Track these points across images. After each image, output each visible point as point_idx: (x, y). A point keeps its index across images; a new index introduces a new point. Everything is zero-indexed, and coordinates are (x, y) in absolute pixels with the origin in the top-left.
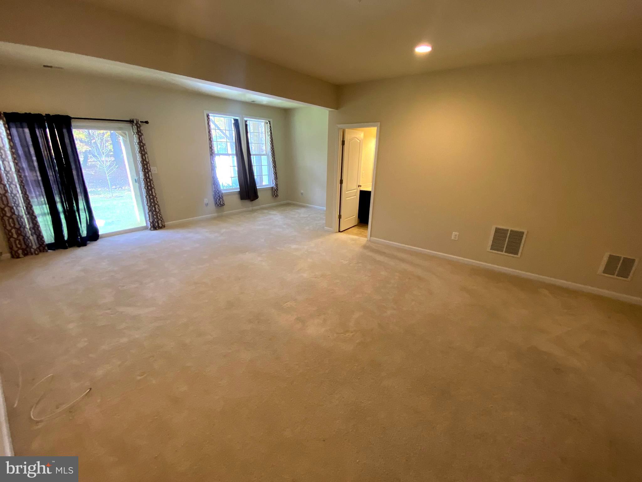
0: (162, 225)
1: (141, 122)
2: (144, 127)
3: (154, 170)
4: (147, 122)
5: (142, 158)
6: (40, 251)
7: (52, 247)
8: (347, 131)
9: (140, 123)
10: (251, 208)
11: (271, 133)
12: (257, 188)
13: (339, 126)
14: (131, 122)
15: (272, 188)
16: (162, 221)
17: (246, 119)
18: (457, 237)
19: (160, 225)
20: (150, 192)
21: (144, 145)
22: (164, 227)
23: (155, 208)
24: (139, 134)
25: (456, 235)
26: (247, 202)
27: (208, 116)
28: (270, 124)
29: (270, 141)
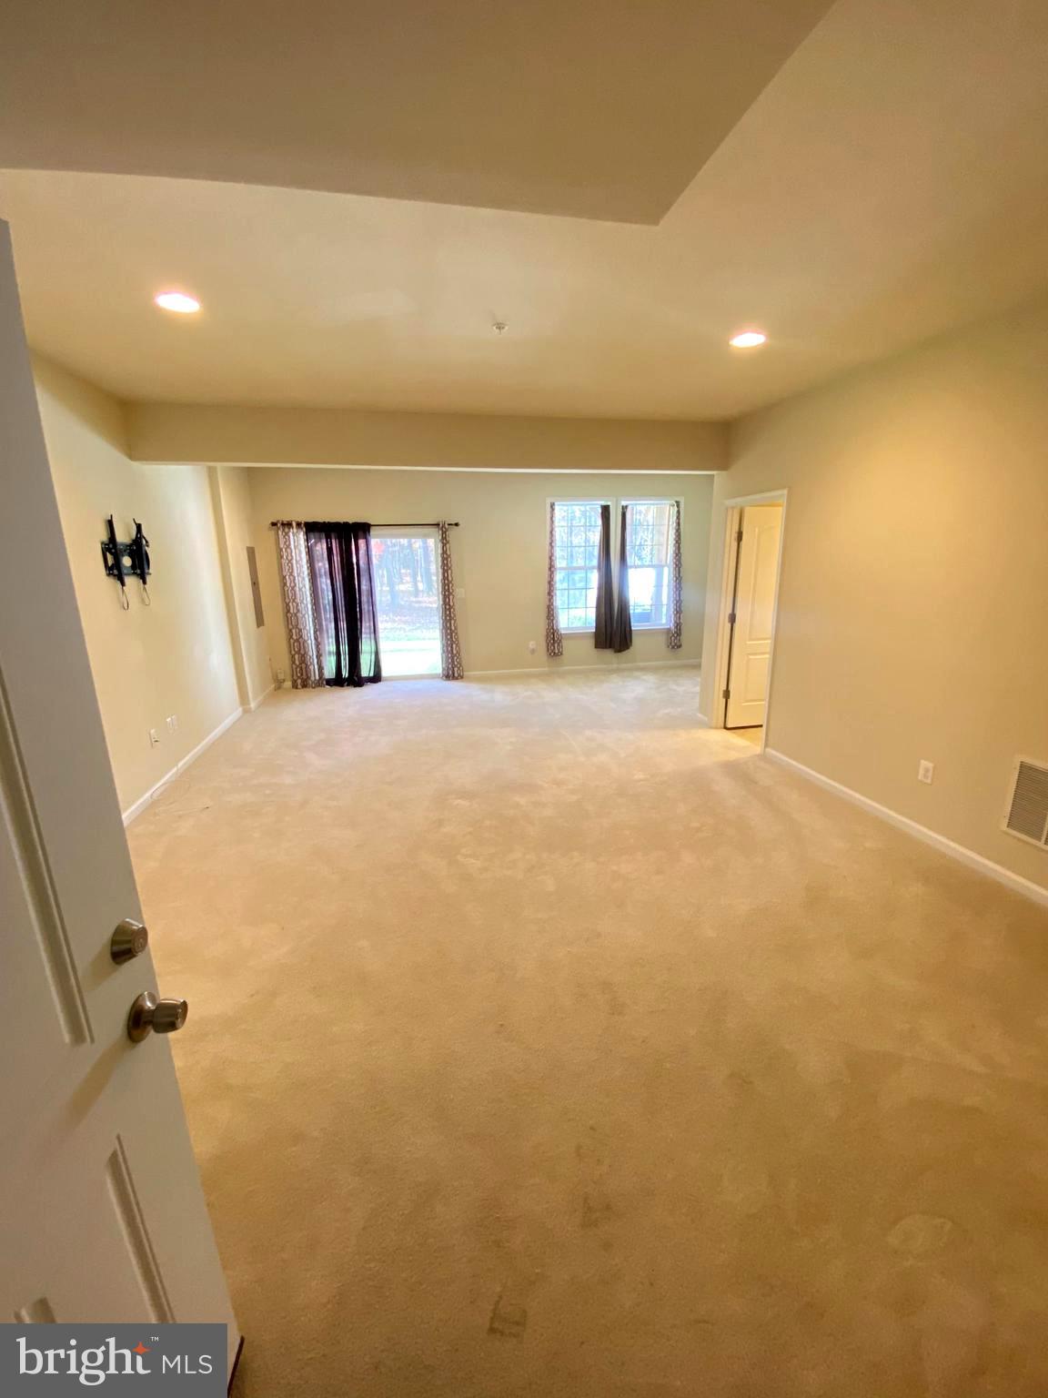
0: (459, 675)
1: (449, 525)
2: (452, 533)
3: (459, 592)
4: (457, 525)
5: (444, 576)
6: (319, 686)
7: (330, 682)
8: (748, 512)
9: (447, 526)
10: (615, 666)
11: (679, 524)
12: (633, 628)
13: (730, 502)
14: (438, 525)
15: (669, 630)
16: (459, 668)
17: (624, 503)
18: (930, 774)
19: (456, 675)
20: (448, 625)
21: (449, 556)
22: (462, 677)
23: (452, 647)
24: (444, 541)
25: (927, 770)
26: (608, 654)
27: (552, 506)
28: (678, 506)
29: (675, 539)
